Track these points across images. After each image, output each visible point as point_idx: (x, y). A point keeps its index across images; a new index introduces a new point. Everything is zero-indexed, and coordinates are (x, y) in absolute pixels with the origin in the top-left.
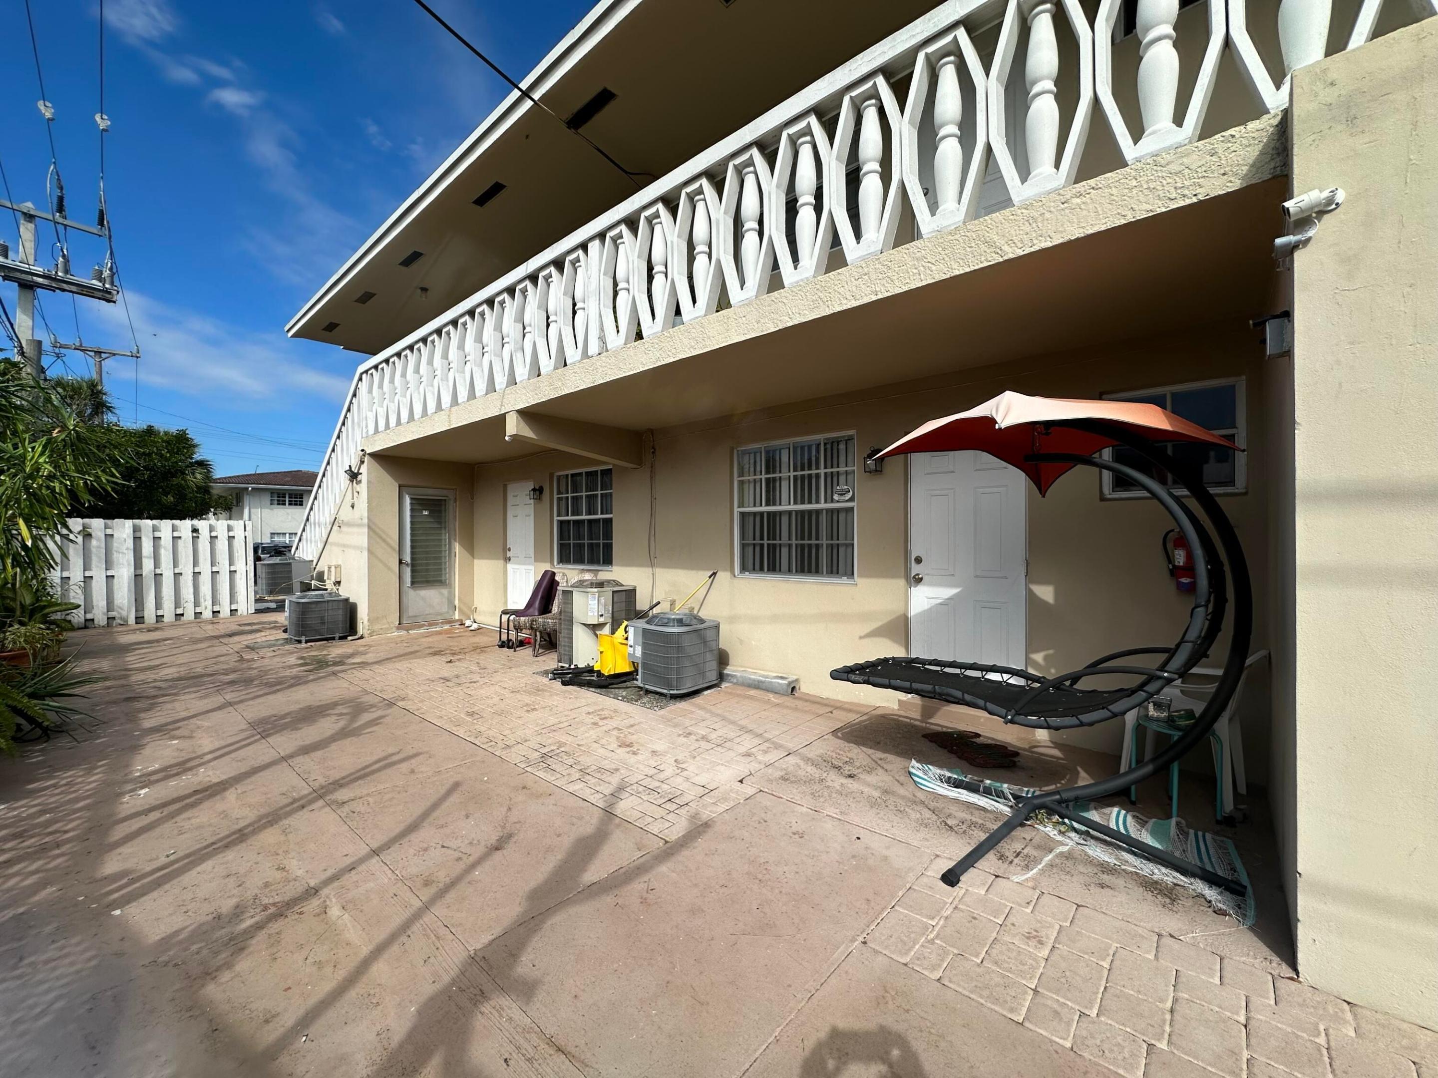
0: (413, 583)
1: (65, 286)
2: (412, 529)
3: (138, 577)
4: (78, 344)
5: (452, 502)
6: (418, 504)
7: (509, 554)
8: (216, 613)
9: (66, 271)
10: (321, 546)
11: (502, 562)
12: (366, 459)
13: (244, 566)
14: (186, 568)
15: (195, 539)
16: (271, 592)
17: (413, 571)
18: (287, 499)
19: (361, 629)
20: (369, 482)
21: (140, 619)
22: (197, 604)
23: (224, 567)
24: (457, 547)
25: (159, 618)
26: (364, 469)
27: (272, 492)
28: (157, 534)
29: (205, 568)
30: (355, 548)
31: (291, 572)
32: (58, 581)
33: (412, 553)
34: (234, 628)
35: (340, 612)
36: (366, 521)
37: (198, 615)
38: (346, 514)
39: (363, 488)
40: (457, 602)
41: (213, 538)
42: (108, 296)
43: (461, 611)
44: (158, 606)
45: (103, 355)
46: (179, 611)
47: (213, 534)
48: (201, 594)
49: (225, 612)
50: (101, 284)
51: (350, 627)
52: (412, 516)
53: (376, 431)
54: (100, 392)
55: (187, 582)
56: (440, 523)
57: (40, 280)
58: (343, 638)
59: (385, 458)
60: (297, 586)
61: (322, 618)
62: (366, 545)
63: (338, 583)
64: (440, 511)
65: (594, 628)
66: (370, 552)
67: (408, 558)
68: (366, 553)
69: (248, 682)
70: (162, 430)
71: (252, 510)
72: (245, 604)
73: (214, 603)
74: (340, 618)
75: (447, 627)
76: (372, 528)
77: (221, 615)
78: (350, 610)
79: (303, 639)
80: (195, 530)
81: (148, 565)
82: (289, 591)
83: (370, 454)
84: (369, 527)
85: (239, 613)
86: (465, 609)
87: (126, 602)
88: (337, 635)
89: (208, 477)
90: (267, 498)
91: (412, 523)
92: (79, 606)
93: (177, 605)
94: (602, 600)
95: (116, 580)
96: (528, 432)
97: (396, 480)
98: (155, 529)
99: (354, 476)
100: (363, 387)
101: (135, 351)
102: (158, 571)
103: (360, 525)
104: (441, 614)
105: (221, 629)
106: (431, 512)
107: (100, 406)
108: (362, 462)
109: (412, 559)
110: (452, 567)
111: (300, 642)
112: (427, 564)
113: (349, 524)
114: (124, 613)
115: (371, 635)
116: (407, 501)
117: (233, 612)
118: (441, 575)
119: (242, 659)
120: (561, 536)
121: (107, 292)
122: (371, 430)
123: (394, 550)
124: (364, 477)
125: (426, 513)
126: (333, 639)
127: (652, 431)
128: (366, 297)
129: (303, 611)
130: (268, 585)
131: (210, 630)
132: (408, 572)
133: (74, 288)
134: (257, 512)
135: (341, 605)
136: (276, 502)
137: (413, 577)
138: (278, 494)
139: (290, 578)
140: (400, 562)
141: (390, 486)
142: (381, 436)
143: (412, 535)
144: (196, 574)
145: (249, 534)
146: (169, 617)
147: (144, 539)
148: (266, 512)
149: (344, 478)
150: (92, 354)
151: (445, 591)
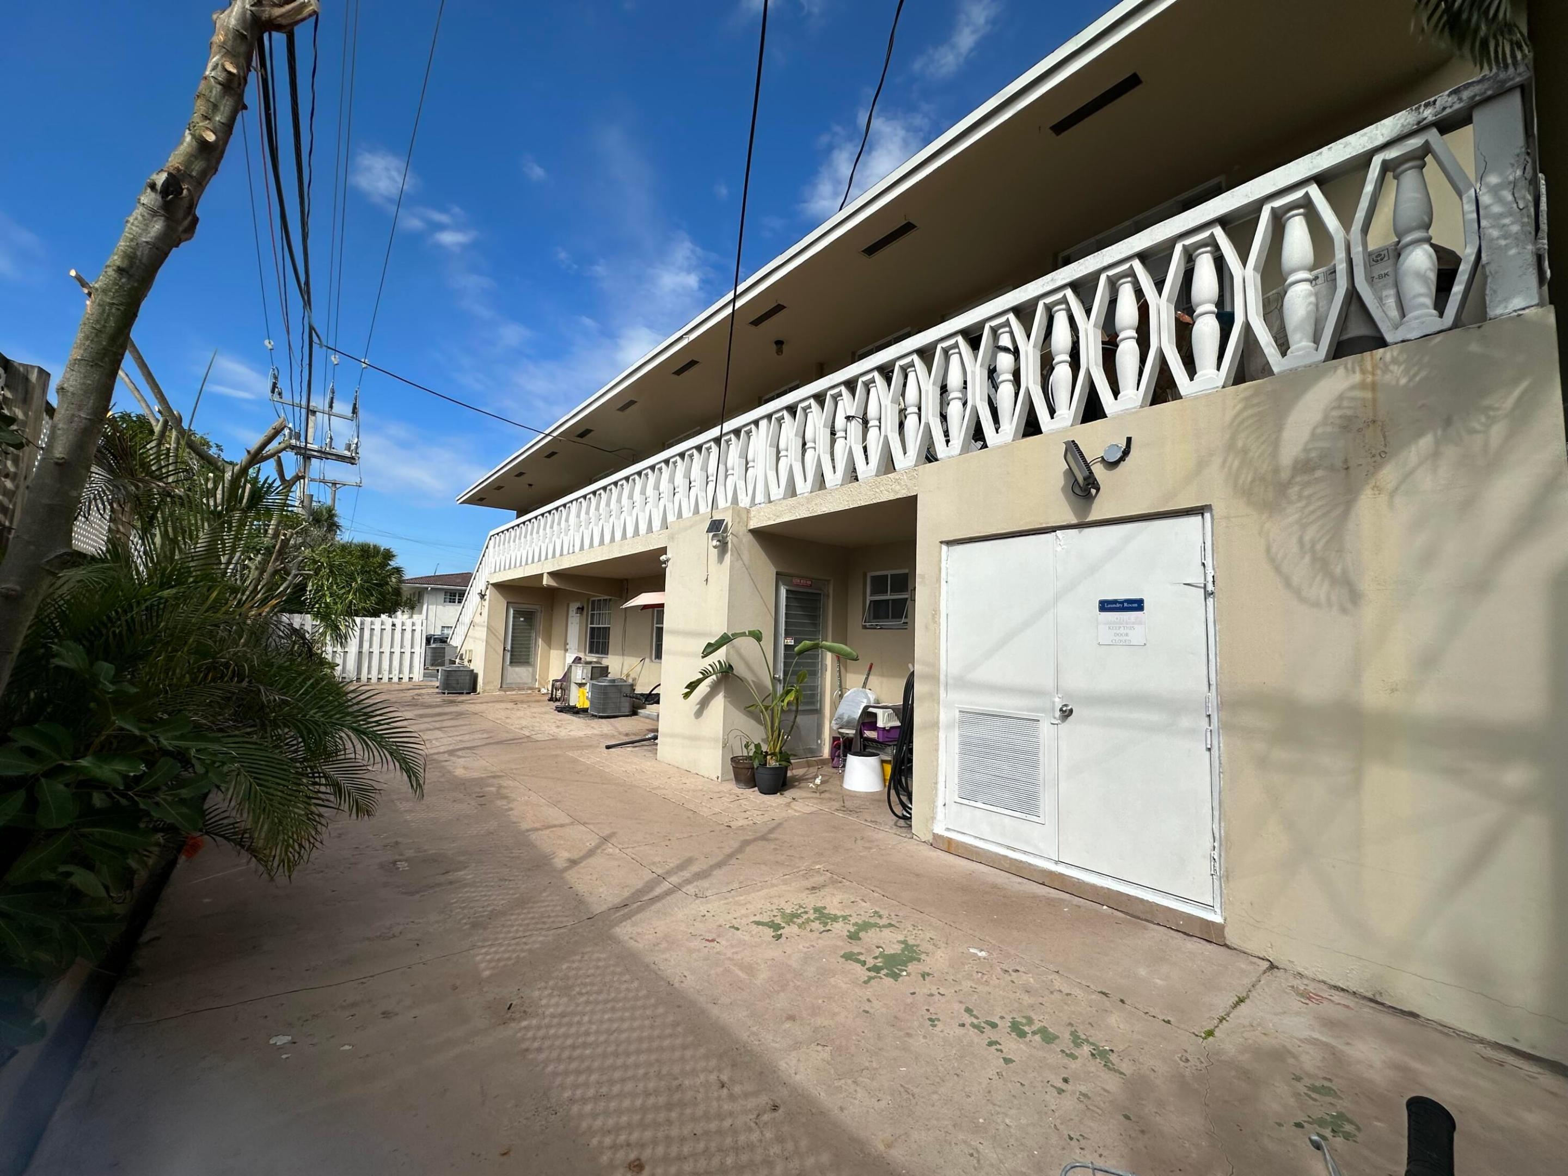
0: (511, 662)
1: (329, 457)
2: (513, 629)
3: (360, 653)
4: (322, 478)
5: (539, 614)
6: (518, 613)
7: (568, 647)
8: (400, 679)
9: (330, 447)
10: (463, 638)
11: (563, 652)
12: (490, 586)
13: (420, 649)
14: (386, 649)
15: (393, 630)
16: (432, 665)
17: (512, 655)
18: (457, 598)
19: (479, 689)
20: (490, 600)
21: (358, 679)
22: (390, 672)
23: (407, 650)
24: (540, 641)
25: (369, 679)
26: (488, 593)
27: (446, 592)
28: (373, 627)
29: (397, 650)
30: (480, 639)
31: (444, 653)
32: (331, 652)
33: (512, 644)
34: (410, 687)
35: (468, 677)
36: (486, 624)
37: (390, 679)
38: (478, 619)
39: (486, 603)
40: (537, 677)
41: (403, 630)
42: (353, 461)
43: (540, 683)
44: (369, 672)
45: (338, 486)
46: (380, 676)
47: (404, 628)
48: (393, 666)
49: (406, 679)
50: (349, 454)
51: (474, 689)
52: (513, 621)
53: (495, 572)
54: (334, 515)
55: (386, 657)
56: (531, 626)
57: (315, 453)
58: (469, 693)
59: (499, 587)
60: (447, 662)
61: (458, 680)
62: (485, 638)
63: (470, 661)
64: (531, 619)
65: (581, 685)
66: (487, 642)
67: (509, 647)
68: (484, 643)
69: (416, 705)
70: (371, 544)
71: (430, 607)
72: (418, 675)
73: (400, 673)
74: (468, 681)
75: (529, 692)
76: (489, 628)
77: (403, 681)
78: (474, 677)
79: (446, 691)
80: (394, 625)
81: (366, 645)
82: (442, 664)
83: (492, 584)
84: (488, 628)
85: (414, 680)
86: (542, 682)
87: (352, 668)
88: (465, 692)
89: (401, 581)
90: (441, 597)
91: (513, 625)
92: (338, 665)
93: (379, 672)
94: (585, 671)
95: (348, 654)
96: (553, 583)
97: (505, 598)
98: (372, 623)
99: (482, 596)
100: (492, 543)
101: (358, 482)
102: (371, 650)
103: (483, 626)
104: (526, 684)
105: (403, 687)
106: (525, 618)
107: (333, 526)
108: (487, 588)
109: (512, 647)
110: (536, 654)
111: (444, 693)
112: (521, 652)
113: (478, 625)
114: (351, 676)
115: (484, 692)
116: (512, 611)
117: (410, 679)
118: (529, 659)
119: (414, 699)
120: (592, 637)
121: (353, 458)
122: (493, 571)
123: (501, 641)
124: (487, 597)
125: (522, 619)
126: (463, 693)
127: (627, 580)
128: (499, 488)
129: (448, 674)
130: (432, 660)
131: (397, 687)
132: (508, 655)
133: (334, 457)
134: (433, 608)
135: (469, 673)
136: (448, 600)
137: (511, 659)
138: (451, 593)
139: (444, 657)
140: (504, 649)
141: (502, 603)
142: (497, 574)
143: (513, 633)
144: (392, 653)
145: (424, 628)
146: (374, 680)
147: (365, 629)
148: (440, 607)
149: (478, 597)
150: (330, 485)
151: (530, 669)
